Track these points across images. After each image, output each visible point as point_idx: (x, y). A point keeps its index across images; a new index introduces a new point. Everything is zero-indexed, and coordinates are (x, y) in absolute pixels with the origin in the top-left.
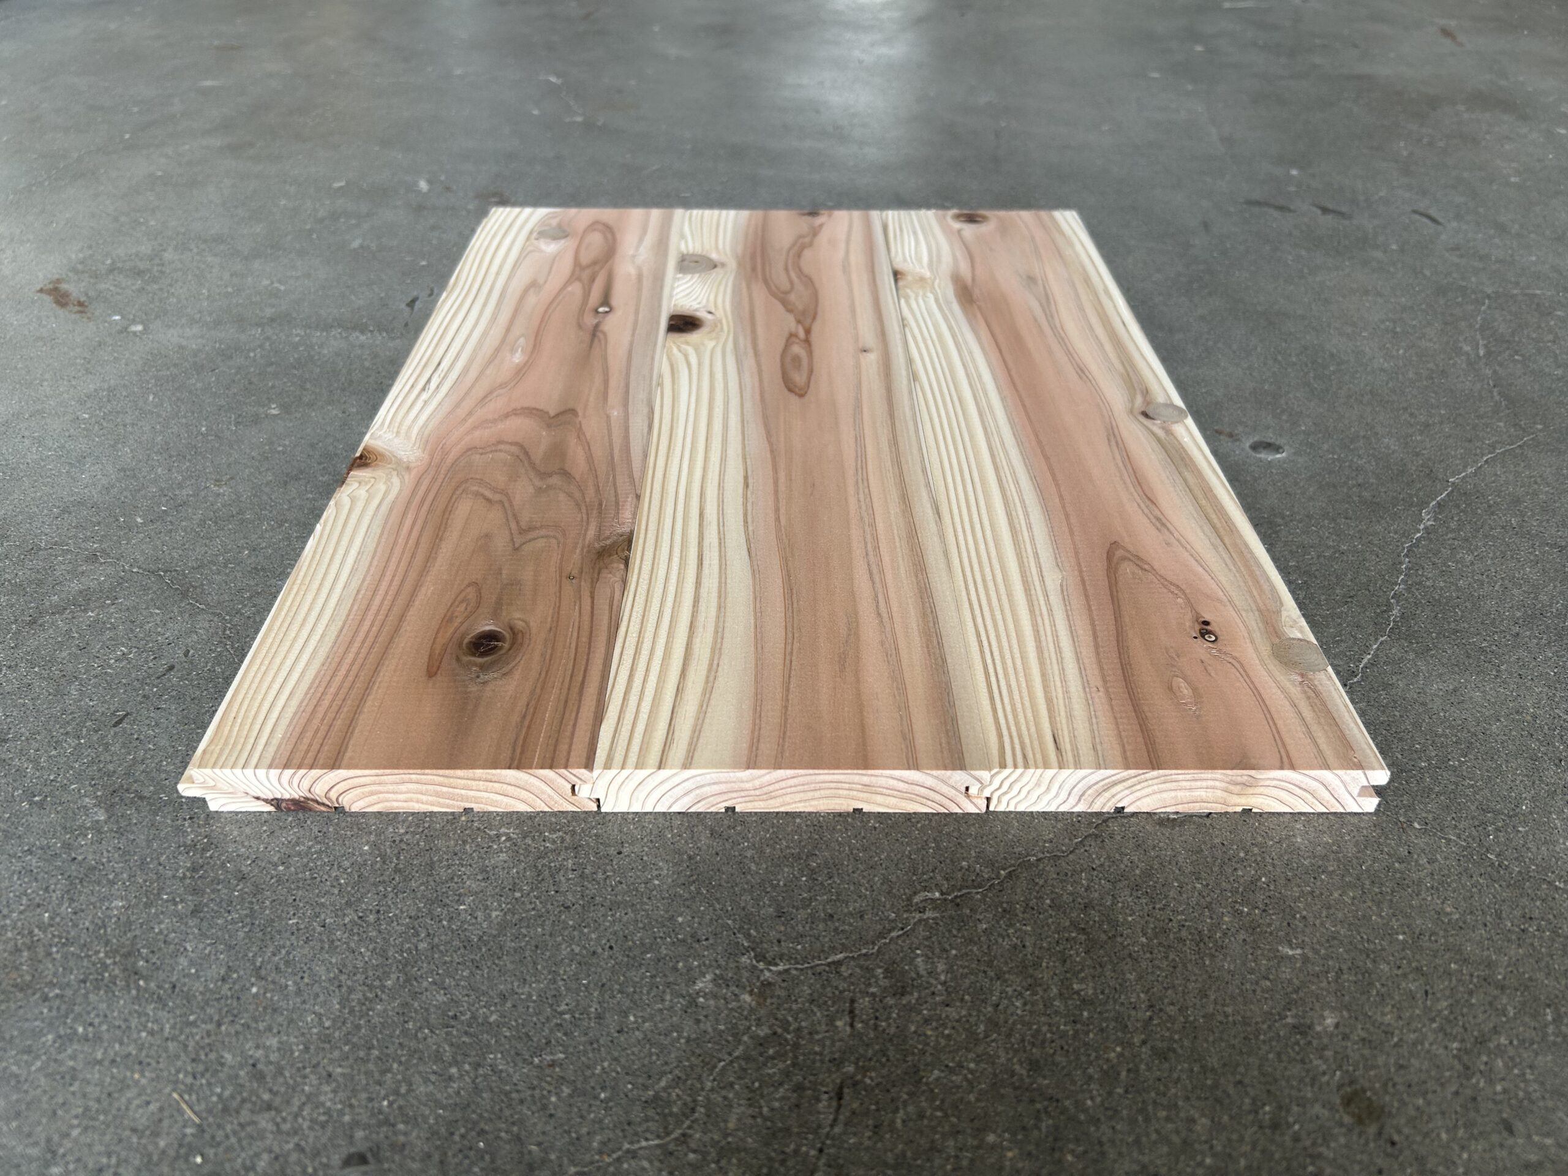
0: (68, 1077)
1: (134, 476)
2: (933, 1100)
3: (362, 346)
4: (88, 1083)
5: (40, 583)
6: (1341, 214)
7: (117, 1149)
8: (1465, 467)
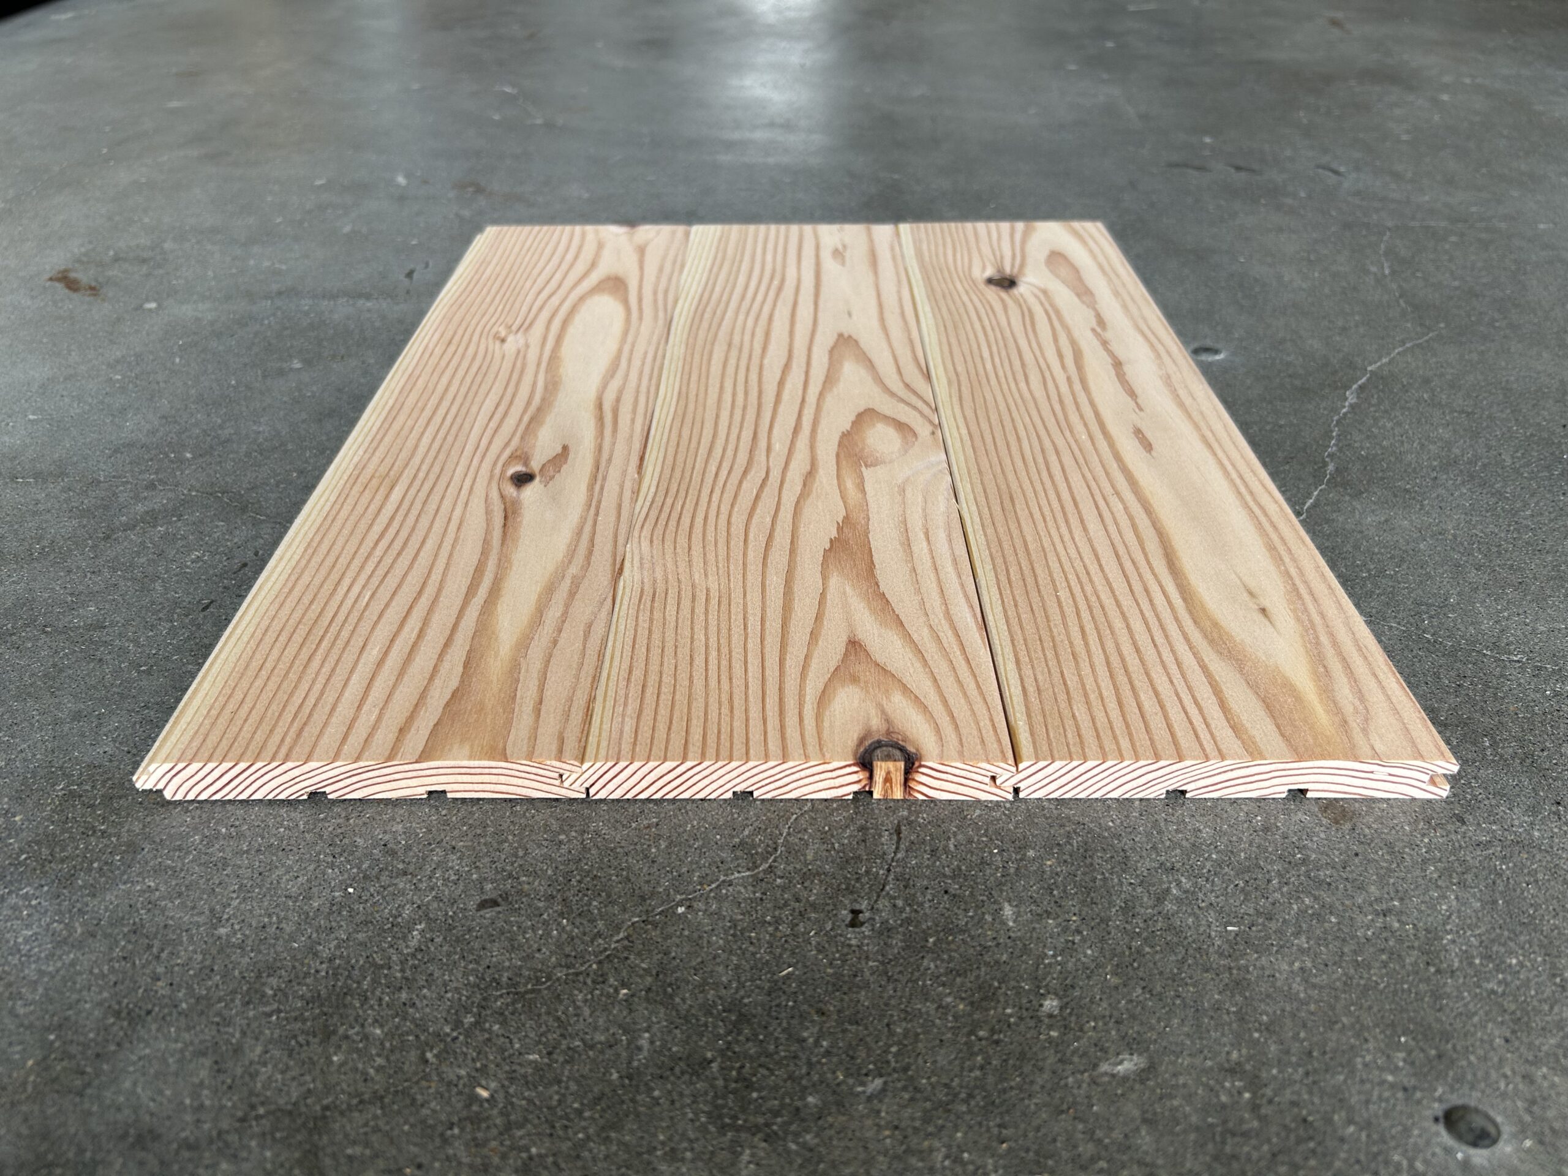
0: (220, 865)
1: (176, 422)
2: (979, 829)
3: (369, 311)
4: (240, 867)
5: (106, 508)
6: (1253, 171)
7: (277, 910)
8: (1380, 358)
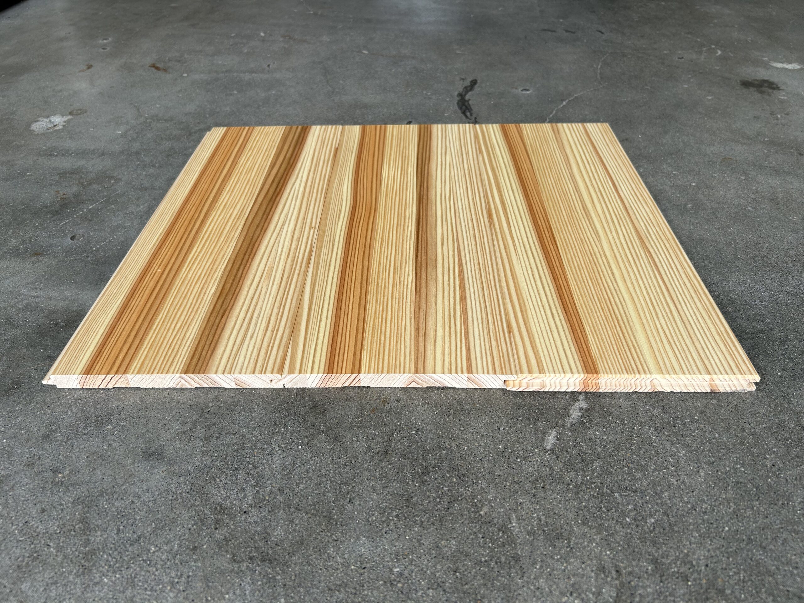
6: (572, 32)
8: (580, 93)
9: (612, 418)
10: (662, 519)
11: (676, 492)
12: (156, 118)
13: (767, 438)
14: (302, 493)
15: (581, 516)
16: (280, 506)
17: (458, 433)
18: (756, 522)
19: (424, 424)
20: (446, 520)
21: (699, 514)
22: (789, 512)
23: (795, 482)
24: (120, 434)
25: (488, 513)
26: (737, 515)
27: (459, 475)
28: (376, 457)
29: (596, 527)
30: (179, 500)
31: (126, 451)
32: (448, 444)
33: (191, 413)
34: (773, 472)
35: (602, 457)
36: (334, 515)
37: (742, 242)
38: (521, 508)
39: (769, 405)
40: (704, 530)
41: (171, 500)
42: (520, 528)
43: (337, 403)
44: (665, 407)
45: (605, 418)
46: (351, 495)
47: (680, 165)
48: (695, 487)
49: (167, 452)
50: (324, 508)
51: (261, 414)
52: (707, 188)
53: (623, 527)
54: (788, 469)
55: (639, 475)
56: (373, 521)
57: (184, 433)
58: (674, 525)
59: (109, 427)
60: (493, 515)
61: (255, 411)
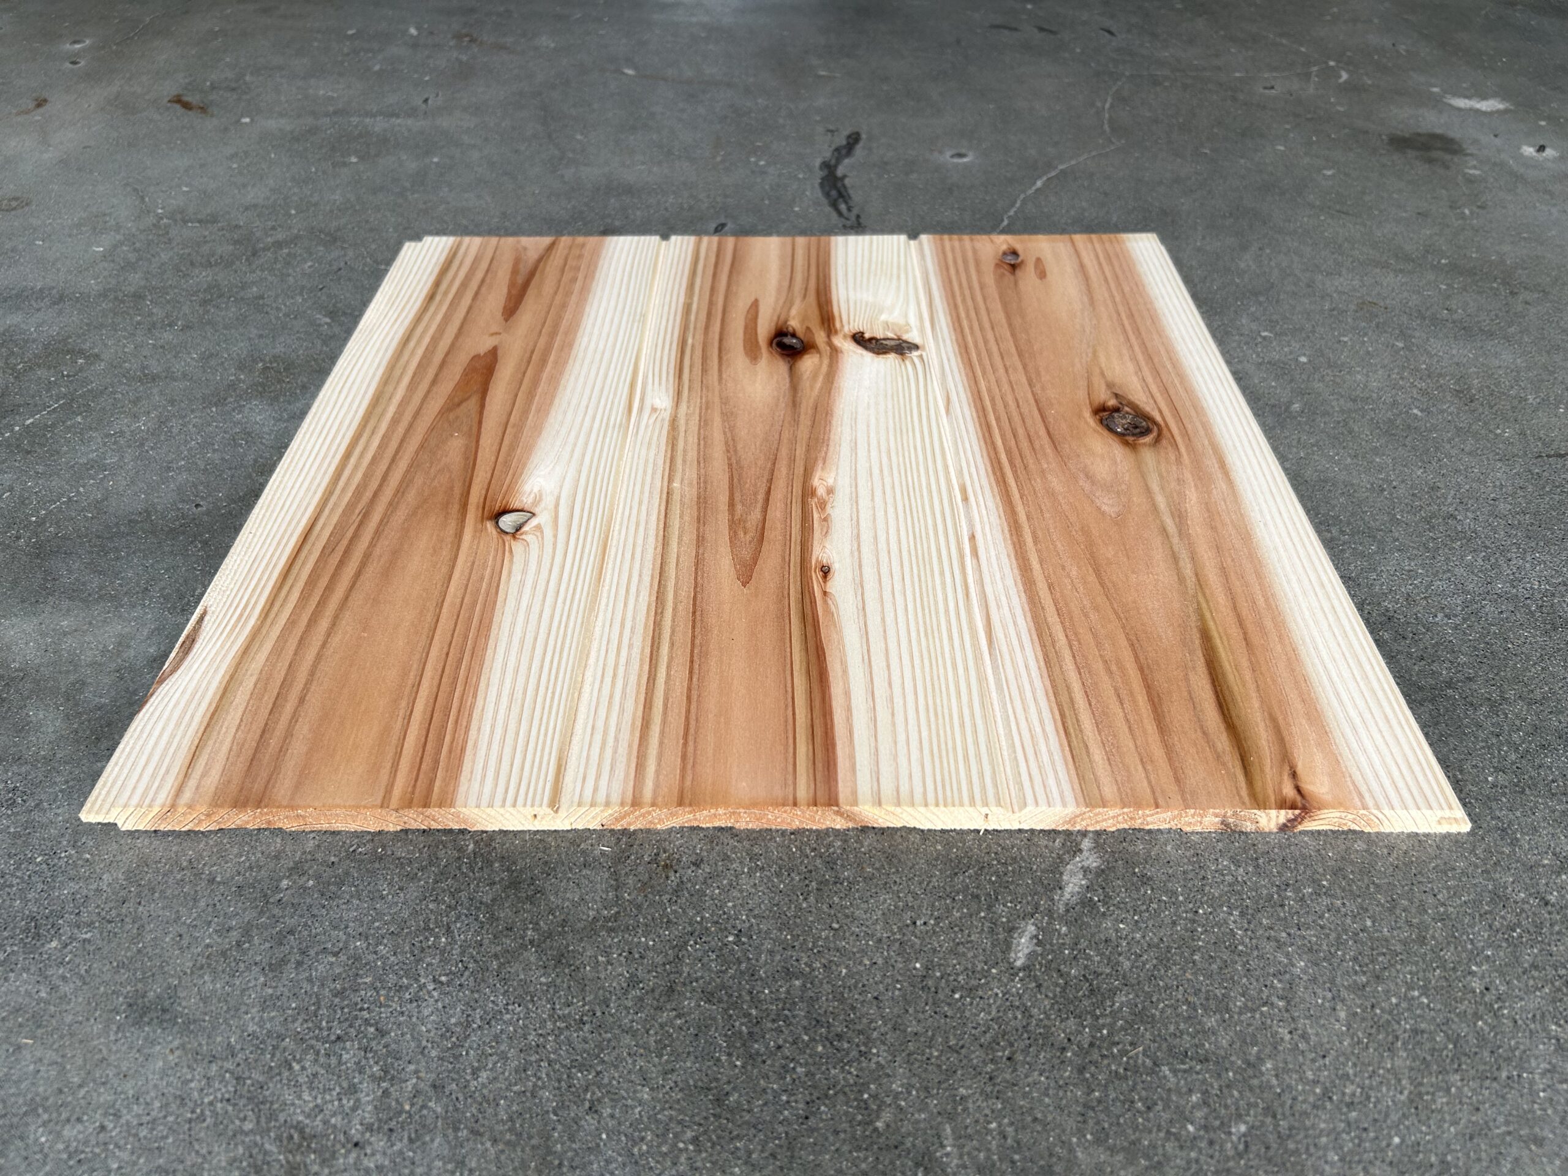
1: (281, 193)
5: (249, 239)
6: (1051, 32)
8: (1071, 161)
9: (1152, 889)
10: (1263, 1123)
11: (1289, 1059)
12: (180, 217)
13: (1472, 926)
14: (485, 1091)
15: (1091, 1122)
16: (436, 1127)
17: (827, 938)
18: (1455, 1123)
19: (755, 917)
20: (803, 1144)
21: (1340, 1109)
22: (1522, 1096)
23: (1532, 1026)
24: (77, 960)
25: (893, 1125)
26: (1416, 1108)
27: (830, 1036)
28: (649, 1000)
29: (1123, 1149)
30: (208, 1120)
31: (89, 1003)
32: (806, 964)
33: (240, 904)
34: (1486, 1004)
35: (1134, 982)
36: (556, 1142)
37: (1403, 486)
38: (965, 1110)
39: (1472, 851)
40: (1350, 1145)
41: (190, 1121)
42: (961, 1157)
43: (564, 873)
44: (1261, 861)
45: (1138, 890)
46: (593, 1093)
47: (1274, 317)
48: (1328, 1046)
49: (184, 1004)
50: (532, 1126)
51: (397, 903)
52: (1331, 365)
53: (1181, 1147)
54: (1517, 997)
55: (1211, 1022)
56: (641, 1155)
57: (224, 954)
58: (1289, 1136)
59: (54, 944)
60: (903, 1130)
61: (382, 898)
